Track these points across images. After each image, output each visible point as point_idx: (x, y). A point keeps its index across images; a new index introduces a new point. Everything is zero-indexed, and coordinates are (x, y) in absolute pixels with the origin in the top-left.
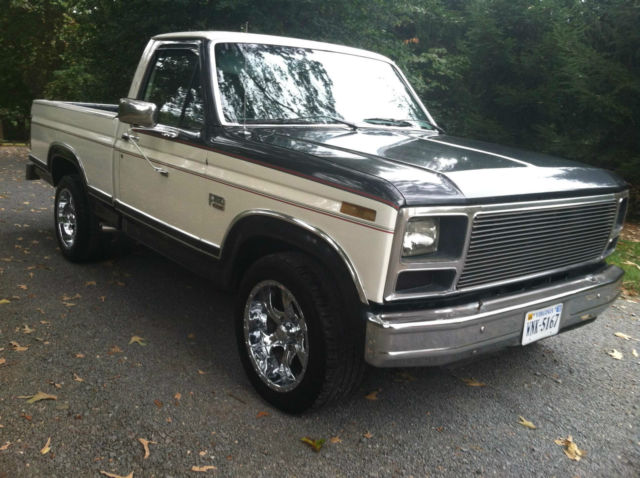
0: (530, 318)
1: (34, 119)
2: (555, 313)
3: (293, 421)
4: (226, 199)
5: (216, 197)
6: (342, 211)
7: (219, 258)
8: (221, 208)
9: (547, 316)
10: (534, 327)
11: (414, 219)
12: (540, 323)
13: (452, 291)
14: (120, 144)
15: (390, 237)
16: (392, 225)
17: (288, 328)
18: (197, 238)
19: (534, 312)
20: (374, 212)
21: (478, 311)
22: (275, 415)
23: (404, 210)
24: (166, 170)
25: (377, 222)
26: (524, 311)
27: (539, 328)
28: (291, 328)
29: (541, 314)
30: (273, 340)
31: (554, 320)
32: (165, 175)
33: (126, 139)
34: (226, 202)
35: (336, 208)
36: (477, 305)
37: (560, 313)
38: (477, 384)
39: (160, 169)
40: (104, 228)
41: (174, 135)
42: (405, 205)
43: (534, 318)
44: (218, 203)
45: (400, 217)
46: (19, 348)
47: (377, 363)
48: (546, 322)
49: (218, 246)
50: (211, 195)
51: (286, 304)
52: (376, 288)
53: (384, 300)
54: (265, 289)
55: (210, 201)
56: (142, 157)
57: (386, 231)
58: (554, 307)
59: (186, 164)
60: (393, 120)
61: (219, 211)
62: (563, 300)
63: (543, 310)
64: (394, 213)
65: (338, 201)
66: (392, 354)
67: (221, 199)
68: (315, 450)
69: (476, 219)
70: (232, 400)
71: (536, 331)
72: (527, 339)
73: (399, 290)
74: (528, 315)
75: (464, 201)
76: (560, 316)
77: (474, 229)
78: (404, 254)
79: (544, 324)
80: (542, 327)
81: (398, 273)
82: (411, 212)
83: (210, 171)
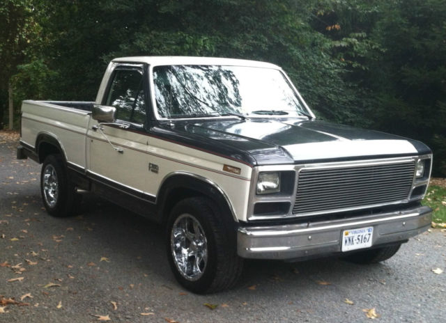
0: (347, 234)
1: (23, 115)
2: (367, 232)
3: (200, 298)
4: (159, 166)
5: (153, 165)
6: (224, 169)
7: (155, 203)
8: (156, 172)
9: (361, 234)
10: (351, 240)
11: (261, 173)
12: (356, 238)
13: (290, 216)
14: (90, 133)
15: (248, 183)
16: (249, 176)
17: (197, 243)
18: (142, 192)
19: (349, 231)
20: (239, 169)
21: (308, 227)
22: (190, 295)
23: (256, 167)
24: (122, 149)
25: (242, 175)
26: (342, 230)
27: (354, 242)
28: (199, 243)
29: (355, 232)
30: (189, 252)
31: (367, 237)
32: (121, 152)
33: (94, 129)
34: (159, 168)
35: (220, 168)
36: (307, 224)
37: (372, 233)
38: (325, 283)
39: (118, 149)
40: (79, 190)
41: (127, 127)
42: (257, 165)
43: (350, 235)
44: (154, 168)
45: (254, 171)
46: (32, 263)
47: (244, 256)
48: (360, 238)
49: (155, 196)
50: (150, 164)
51: (196, 228)
52: (242, 212)
53: (247, 219)
54: (184, 219)
55: (150, 168)
56: (107, 142)
57: (245, 179)
58: (366, 229)
59: (133, 145)
60: (273, 111)
61: (154, 174)
62: (374, 225)
63: (355, 230)
64: (250, 169)
65: (221, 164)
66: (253, 249)
67: (156, 166)
68: (211, 309)
69: (301, 172)
70: (164, 288)
71: (353, 243)
72: (346, 248)
73: (256, 213)
74: (344, 233)
75: (293, 162)
76: (371, 235)
77: (300, 178)
78: (258, 193)
79: (358, 239)
80: (358, 241)
81: (254, 203)
82: (261, 169)
83: (154, 150)
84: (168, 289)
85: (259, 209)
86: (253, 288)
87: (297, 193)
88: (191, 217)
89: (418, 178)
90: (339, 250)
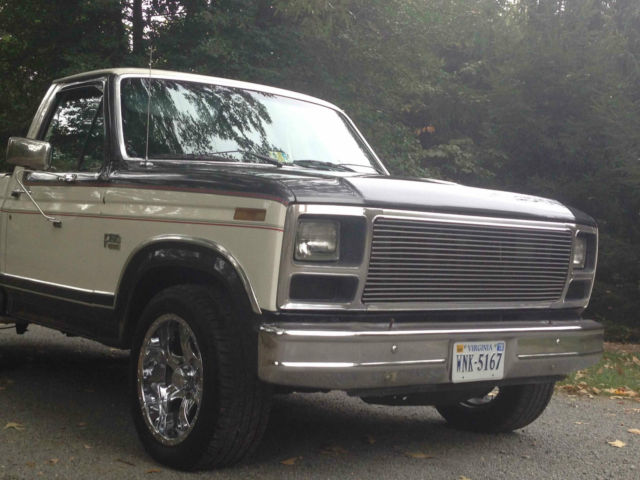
0: (460, 350)
2: (495, 351)
4: (121, 236)
5: (110, 235)
6: (235, 218)
7: (112, 308)
8: (117, 247)
9: (485, 353)
10: (466, 363)
11: (305, 217)
12: (476, 359)
13: (356, 305)
14: (10, 204)
15: (280, 236)
16: (281, 222)
17: (186, 371)
18: (91, 291)
19: (464, 344)
20: (263, 212)
21: (390, 329)
23: (294, 206)
24: (58, 219)
25: (267, 222)
26: (451, 340)
27: (475, 367)
28: (189, 370)
29: (475, 348)
30: (170, 391)
31: (496, 359)
32: (57, 225)
33: (16, 195)
34: (122, 240)
35: (229, 216)
36: (388, 325)
37: (503, 353)
39: (52, 219)
41: (71, 179)
42: (296, 202)
43: (466, 352)
44: (113, 242)
45: (289, 214)
48: (483, 359)
49: (113, 294)
50: (106, 236)
51: (185, 346)
52: (267, 295)
53: (278, 307)
54: (164, 325)
55: (105, 242)
57: (274, 228)
58: (493, 343)
61: (114, 252)
62: (507, 337)
63: (474, 344)
64: (283, 209)
65: (231, 209)
66: (287, 364)
67: (117, 236)
69: (376, 222)
71: (471, 369)
72: (459, 376)
73: (295, 296)
74: (455, 346)
75: (360, 202)
76: (503, 356)
77: (375, 234)
78: (297, 257)
79: (480, 361)
80: (479, 365)
81: (291, 275)
82: (302, 209)
84: (126, 466)
85: (301, 287)
86: (291, 462)
87: (372, 261)
88: (176, 318)
89: (577, 268)
90: (447, 380)
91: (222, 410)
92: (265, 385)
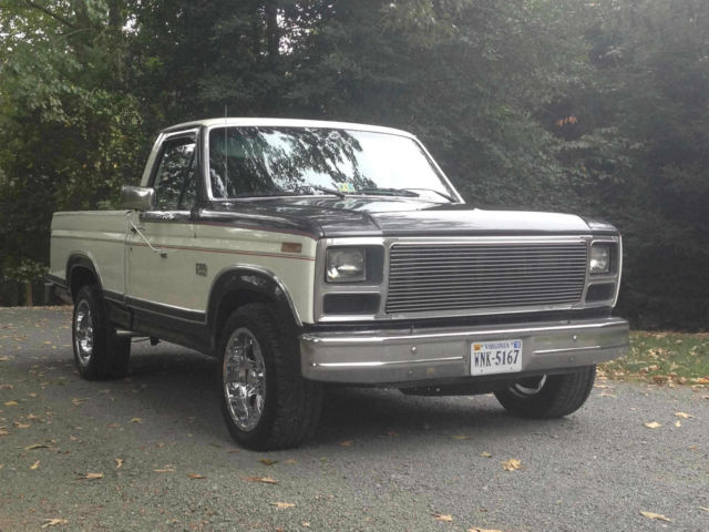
0: (477, 348)
1: (54, 233)
2: (512, 348)
3: (256, 454)
4: (208, 264)
5: (200, 265)
6: (282, 250)
7: (205, 323)
8: (204, 275)
9: (502, 350)
10: (485, 359)
11: (332, 248)
12: (493, 355)
13: (382, 317)
14: (129, 238)
15: (312, 264)
16: (313, 253)
17: (257, 373)
18: (189, 310)
19: (481, 343)
20: (300, 245)
21: (411, 334)
23: (323, 239)
24: (164, 251)
25: (303, 253)
26: (469, 341)
27: (492, 362)
28: (260, 372)
29: (492, 347)
30: (249, 389)
31: (513, 355)
32: (164, 256)
33: (134, 231)
34: (209, 268)
35: (277, 249)
36: (409, 330)
37: (520, 349)
38: (462, 438)
39: (160, 251)
40: (119, 332)
41: (172, 217)
42: (324, 237)
43: (483, 350)
44: (201, 269)
45: (318, 246)
47: (311, 376)
48: (501, 355)
49: (203, 311)
50: (197, 265)
51: (256, 352)
52: (306, 312)
53: (315, 320)
55: (197, 270)
56: (146, 245)
57: (308, 259)
58: (509, 342)
59: (179, 242)
61: (203, 278)
62: (524, 337)
63: (490, 343)
64: (314, 243)
65: (276, 242)
66: (324, 365)
67: (204, 265)
68: (267, 464)
69: (392, 248)
71: (489, 364)
72: (476, 371)
73: (328, 311)
74: (473, 345)
75: (380, 232)
76: (520, 353)
77: (392, 258)
78: (329, 280)
79: (498, 357)
80: (497, 360)
81: (323, 294)
82: (329, 241)
83: (198, 243)
85: (332, 304)
86: (347, 444)
87: (390, 280)
88: (246, 331)
89: (596, 272)
90: (467, 374)
91: (280, 402)
92: (306, 381)
